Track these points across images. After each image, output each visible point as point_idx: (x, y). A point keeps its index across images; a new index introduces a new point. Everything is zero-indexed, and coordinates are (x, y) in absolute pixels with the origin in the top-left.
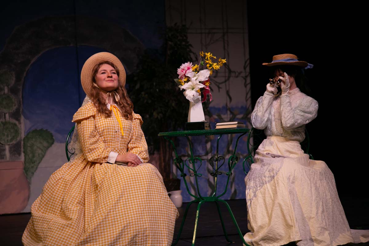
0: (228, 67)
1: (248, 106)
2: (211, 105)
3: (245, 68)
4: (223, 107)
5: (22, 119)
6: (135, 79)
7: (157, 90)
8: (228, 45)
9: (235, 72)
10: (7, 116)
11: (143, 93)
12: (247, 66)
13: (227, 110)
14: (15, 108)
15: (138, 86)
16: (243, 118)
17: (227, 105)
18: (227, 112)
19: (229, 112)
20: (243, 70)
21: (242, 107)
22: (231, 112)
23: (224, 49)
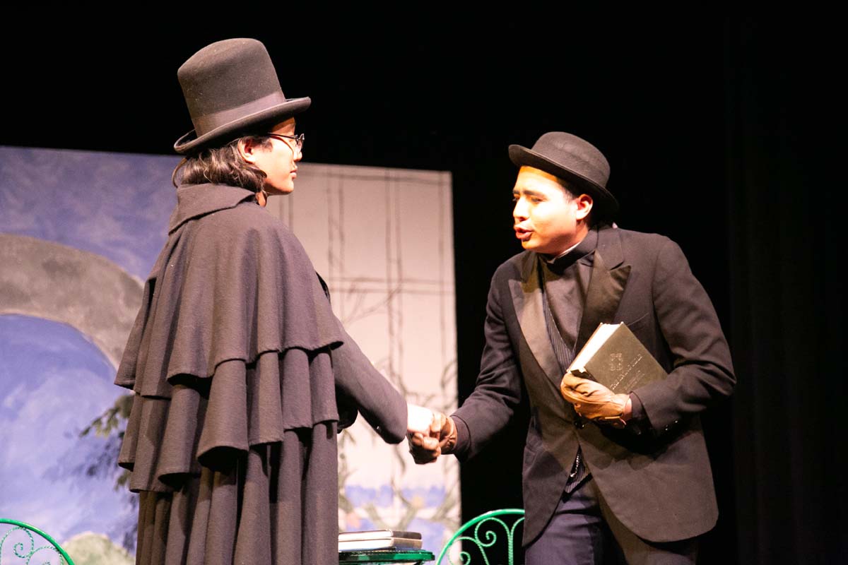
0: (400, 378)
1: (448, 487)
2: (350, 482)
3: (443, 385)
4: (384, 488)
8: (400, 322)
9: (416, 395)
12: (449, 380)
13: (393, 494)
16: (434, 519)
17: (392, 482)
18: (392, 500)
19: (397, 501)
20: (437, 388)
21: (433, 489)
22: (405, 502)
23: (391, 332)
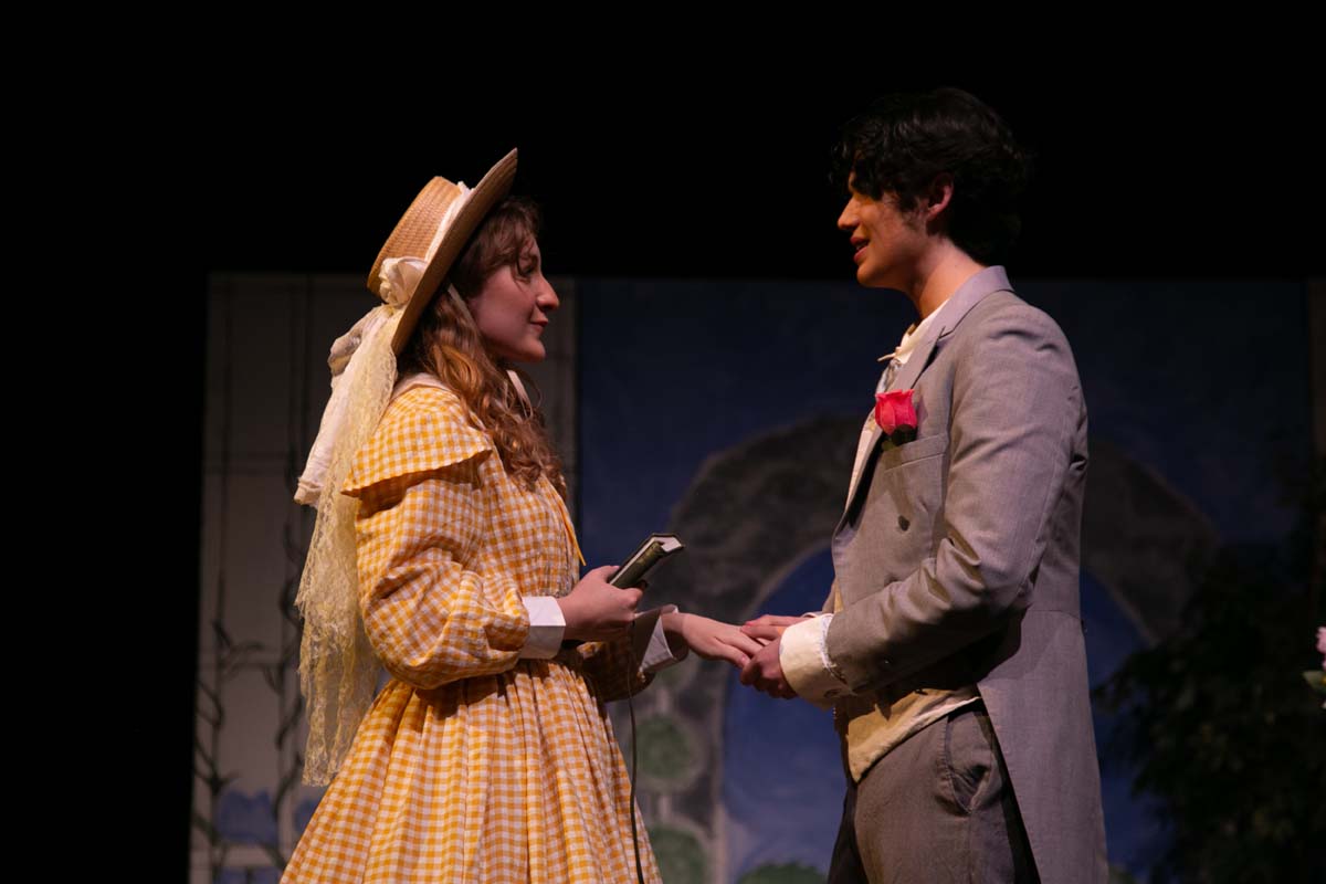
5: (720, 817)
6: (1177, 666)
7: (1270, 718)
10: (665, 805)
11: (1206, 728)
14: (691, 774)
15: (1185, 700)
